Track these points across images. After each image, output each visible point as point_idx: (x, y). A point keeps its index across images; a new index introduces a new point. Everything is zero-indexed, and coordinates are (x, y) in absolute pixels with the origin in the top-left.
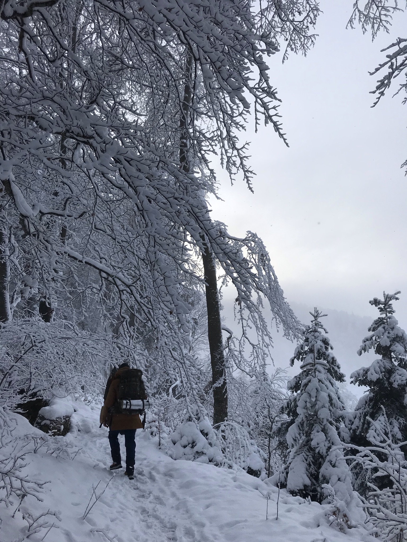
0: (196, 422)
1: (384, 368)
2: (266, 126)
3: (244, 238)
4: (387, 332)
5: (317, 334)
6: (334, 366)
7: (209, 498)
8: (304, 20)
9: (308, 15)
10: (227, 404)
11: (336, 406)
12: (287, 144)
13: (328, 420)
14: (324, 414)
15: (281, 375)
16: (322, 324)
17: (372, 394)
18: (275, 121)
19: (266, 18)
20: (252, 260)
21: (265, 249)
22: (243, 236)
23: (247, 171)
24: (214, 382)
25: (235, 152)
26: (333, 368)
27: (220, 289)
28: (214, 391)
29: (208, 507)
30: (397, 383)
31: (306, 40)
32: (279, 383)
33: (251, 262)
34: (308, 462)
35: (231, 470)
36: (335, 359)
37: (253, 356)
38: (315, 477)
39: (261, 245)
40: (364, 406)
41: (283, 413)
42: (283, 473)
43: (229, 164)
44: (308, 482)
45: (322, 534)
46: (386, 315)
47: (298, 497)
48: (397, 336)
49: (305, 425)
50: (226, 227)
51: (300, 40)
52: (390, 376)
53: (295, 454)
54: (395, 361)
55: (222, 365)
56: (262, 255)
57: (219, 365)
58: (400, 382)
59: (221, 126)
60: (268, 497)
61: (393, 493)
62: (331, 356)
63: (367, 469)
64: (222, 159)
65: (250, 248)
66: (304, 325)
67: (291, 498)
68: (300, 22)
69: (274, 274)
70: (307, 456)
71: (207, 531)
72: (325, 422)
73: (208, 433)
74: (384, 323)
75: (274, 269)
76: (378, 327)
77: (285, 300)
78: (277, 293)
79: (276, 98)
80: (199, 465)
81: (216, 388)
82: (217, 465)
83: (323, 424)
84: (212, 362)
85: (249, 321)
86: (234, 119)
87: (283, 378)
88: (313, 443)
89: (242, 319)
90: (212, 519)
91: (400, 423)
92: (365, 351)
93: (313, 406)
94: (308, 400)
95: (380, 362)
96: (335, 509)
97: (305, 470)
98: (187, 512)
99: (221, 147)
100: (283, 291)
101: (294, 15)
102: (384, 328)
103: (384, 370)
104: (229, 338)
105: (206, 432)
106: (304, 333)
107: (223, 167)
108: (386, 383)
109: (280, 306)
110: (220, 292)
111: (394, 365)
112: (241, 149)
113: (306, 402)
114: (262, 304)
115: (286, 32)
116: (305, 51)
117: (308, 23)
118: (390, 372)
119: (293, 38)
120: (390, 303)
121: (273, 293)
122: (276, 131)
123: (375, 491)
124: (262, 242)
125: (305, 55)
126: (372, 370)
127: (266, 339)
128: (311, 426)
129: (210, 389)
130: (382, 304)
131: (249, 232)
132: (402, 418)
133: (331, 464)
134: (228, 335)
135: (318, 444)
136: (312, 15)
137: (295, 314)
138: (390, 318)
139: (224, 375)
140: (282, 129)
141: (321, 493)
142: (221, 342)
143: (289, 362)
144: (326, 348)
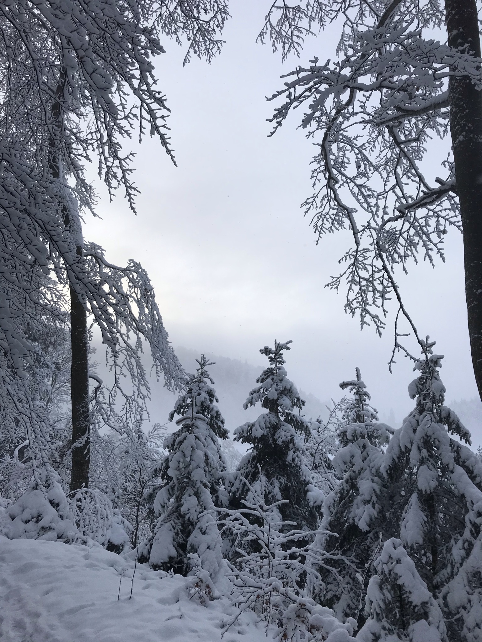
0: (44, 490)
1: (269, 423)
2: (151, 137)
3: (125, 267)
4: (275, 384)
5: (202, 384)
6: (217, 422)
7: (51, 582)
8: (210, 20)
9: (215, 17)
10: (88, 468)
11: (212, 466)
12: (175, 163)
13: (202, 482)
14: (198, 475)
15: (159, 432)
16: (209, 373)
17: (255, 452)
18: (163, 133)
19: (167, 8)
20: (134, 295)
21: (149, 282)
22: (124, 265)
23: (130, 187)
24: (74, 440)
25: (117, 163)
26: (217, 424)
27: (90, 328)
28: (73, 452)
29: (47, 593)
30: (282, 440)
31: (211, 45)
32: (156, 441)
33: (131, 296)
34: (176, 531)
35: (84, 547)
36: (219, 413)
37: (125, 409)
38: (182, 547)
39: (145, 277)
40: (246, 465)
41: (156, 476)
42: (146, 545)
43: (109, 176)
44: (174, 553)
45: (180, 610)
46: (276, 366)
47: (160, 571)
48: (285, 389)
49: (176, 489)
50: (103, 252)
51: (204, 43)
52: (275, 432)
53: (163, 523)
54: (282, 416)
55: (86, 421)
56: (146, 289)
57: (82, 420)
58: (284, 438)
59: (102, 128)
60: (122, 574)
61: (261, 557)
62: (215, 409)
63: (237, 534)
64: (100, 168)
65: (131, 280)
66: (188, 374)
67: (152, 573)
68: (206, 22)
69: (158, 314)
70: (176, 523)
71: (42, 622)
72: (198, 484)
73: (60, 503)
74: (273, 374)
75: (159, 307)
76: (267, 378)
77: (170, 345)
78: (160, 336)
79: (165, 107)
80: (42, 543)
81: (77, 448)
82: (66, 542)
83: (196, 487)
84: (73, 418)
85: (124, 367)
86: (118, 122)
87: (161, 435)
88: (183, 509)
89: (116, 364)
90: (50, 607)
91: (281, 483)
92: (251, 405)
93: (187, 466)
94: (182, 460)
95: (266, 416)
96: (198, 580)
97: (172, 539)
98: (19, 602)
99: (100, 154)
100: (167, 334)
101: (199, 13)
102: (273, 379)
103: (269, 425)
104: (97, 389)
105: (56, 502)
106: (187, 383)
107: (101, 178)
108: (271, 439)
109: (162, 351)
110: (90, 332)
111: (279, 420)
112: (124, 159)
113: (179, 462)
114: (141, 348)
115: (190, 30)
116: (210, 57)
117: (215, 26)
118: (275, 428)
119: (197, 39)
120: (281, 352)
121: (156, 336)
122: (163, 145)
123: (244, 556)
124: (146, 274)
125: (210, 62)
126: (257, 426)
127: (143, 389)
128: (183, 489)
129: (68, 450)
130: (273, 354)
131: (132, 261)
132: (284, 477)
133: (201, 531)
134: (97, 384)
135: (189, 510)
136: (219, 17)
137: (179, 361)
138: (279, 369)
139: (87, 432)
140: (170, 144)
141: (187, 565)
142: (86, 393)
143: (168, 417)
144: (211, 401)
